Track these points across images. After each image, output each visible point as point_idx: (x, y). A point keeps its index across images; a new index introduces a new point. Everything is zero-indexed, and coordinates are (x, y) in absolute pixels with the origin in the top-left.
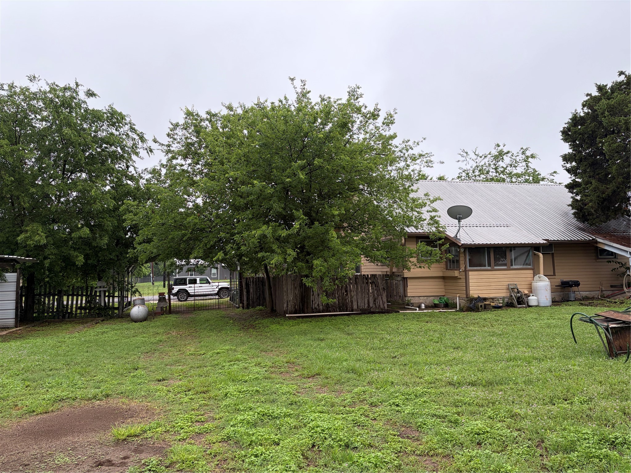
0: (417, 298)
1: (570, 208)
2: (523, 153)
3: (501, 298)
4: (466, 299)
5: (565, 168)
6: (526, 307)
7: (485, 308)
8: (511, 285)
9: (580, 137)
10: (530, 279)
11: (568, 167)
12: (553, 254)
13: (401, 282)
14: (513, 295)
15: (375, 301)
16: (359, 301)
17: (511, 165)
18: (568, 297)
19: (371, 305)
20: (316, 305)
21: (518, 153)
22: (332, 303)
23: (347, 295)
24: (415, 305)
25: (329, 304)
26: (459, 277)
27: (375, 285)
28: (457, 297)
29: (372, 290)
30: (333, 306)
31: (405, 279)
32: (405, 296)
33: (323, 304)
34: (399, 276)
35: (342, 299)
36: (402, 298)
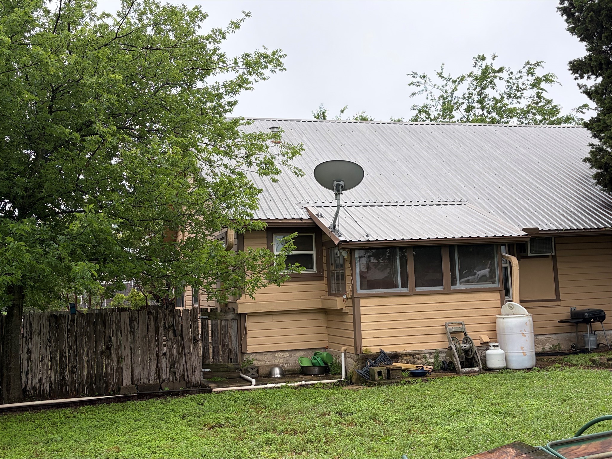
0: (268, 355)
1: (588, 164)
2: (530, 72)
3: (430, 354)
4: (356, 358)
5: (584, 89)
6: (479, 373)
7: (388, 378)
8: (450, 324)
9: (591, 16)
10: (494, 311)
11: (589, 87)
12: (554, 257)
13: (234, 324)
14: (453, 347)
15: (173, 366)
16: (137, 369)
17: (509, 96)
18: (585, 343)
19: (164, 376)
20: (35, 381)
21: (520, 72)
22: (74, 376)
23: (109, 356)
24: (260, 371)
25: (67, 377)
26: (345, 310)
27: (174, 332)
28: (341, 352)
29: (168, 344)
30: (75, 382)
31: (242, 318)
32: (241, 352)
33: (50, 378)
34: (230, 310)
35: (97, 366)
36: (234, 357)
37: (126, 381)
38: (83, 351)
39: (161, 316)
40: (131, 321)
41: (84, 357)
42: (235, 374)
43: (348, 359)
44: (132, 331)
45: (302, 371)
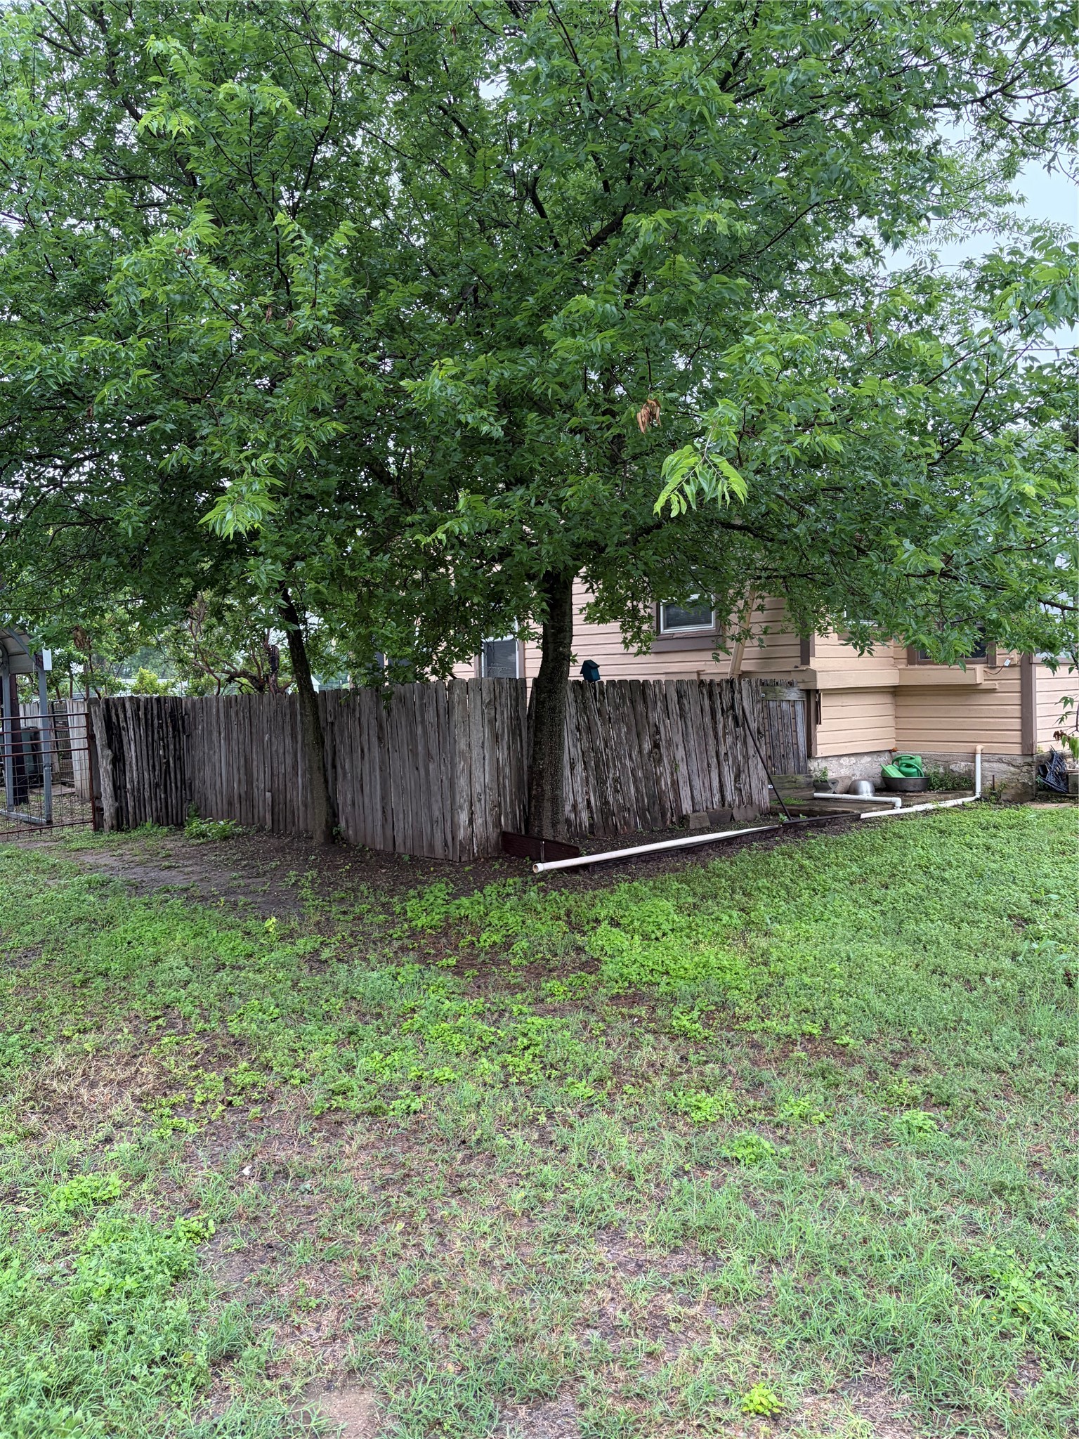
4: (1019, 761)
15: (737, 778)
16: (697, 783)
22: (620, 797)
23: (659, 761)
24: (840, 787)
25: (611, 800)
26: (987, 685)
27: (735, 718)
28: (975, 754)
29: (729, 740)
30: (623, 808)
31: (812, 697)
32: (810, 755)
33: (589, 802)
34: (791, 684)
35: (647, 778)
36: (802, 764)
37: (687, 807)
38: (624, 751)
39: (717, 690)
40: (680, 697)
41: (628, 763)
42: (807, 793)
43: (986, 764)
44: (682, 715)
45: (886, 786)
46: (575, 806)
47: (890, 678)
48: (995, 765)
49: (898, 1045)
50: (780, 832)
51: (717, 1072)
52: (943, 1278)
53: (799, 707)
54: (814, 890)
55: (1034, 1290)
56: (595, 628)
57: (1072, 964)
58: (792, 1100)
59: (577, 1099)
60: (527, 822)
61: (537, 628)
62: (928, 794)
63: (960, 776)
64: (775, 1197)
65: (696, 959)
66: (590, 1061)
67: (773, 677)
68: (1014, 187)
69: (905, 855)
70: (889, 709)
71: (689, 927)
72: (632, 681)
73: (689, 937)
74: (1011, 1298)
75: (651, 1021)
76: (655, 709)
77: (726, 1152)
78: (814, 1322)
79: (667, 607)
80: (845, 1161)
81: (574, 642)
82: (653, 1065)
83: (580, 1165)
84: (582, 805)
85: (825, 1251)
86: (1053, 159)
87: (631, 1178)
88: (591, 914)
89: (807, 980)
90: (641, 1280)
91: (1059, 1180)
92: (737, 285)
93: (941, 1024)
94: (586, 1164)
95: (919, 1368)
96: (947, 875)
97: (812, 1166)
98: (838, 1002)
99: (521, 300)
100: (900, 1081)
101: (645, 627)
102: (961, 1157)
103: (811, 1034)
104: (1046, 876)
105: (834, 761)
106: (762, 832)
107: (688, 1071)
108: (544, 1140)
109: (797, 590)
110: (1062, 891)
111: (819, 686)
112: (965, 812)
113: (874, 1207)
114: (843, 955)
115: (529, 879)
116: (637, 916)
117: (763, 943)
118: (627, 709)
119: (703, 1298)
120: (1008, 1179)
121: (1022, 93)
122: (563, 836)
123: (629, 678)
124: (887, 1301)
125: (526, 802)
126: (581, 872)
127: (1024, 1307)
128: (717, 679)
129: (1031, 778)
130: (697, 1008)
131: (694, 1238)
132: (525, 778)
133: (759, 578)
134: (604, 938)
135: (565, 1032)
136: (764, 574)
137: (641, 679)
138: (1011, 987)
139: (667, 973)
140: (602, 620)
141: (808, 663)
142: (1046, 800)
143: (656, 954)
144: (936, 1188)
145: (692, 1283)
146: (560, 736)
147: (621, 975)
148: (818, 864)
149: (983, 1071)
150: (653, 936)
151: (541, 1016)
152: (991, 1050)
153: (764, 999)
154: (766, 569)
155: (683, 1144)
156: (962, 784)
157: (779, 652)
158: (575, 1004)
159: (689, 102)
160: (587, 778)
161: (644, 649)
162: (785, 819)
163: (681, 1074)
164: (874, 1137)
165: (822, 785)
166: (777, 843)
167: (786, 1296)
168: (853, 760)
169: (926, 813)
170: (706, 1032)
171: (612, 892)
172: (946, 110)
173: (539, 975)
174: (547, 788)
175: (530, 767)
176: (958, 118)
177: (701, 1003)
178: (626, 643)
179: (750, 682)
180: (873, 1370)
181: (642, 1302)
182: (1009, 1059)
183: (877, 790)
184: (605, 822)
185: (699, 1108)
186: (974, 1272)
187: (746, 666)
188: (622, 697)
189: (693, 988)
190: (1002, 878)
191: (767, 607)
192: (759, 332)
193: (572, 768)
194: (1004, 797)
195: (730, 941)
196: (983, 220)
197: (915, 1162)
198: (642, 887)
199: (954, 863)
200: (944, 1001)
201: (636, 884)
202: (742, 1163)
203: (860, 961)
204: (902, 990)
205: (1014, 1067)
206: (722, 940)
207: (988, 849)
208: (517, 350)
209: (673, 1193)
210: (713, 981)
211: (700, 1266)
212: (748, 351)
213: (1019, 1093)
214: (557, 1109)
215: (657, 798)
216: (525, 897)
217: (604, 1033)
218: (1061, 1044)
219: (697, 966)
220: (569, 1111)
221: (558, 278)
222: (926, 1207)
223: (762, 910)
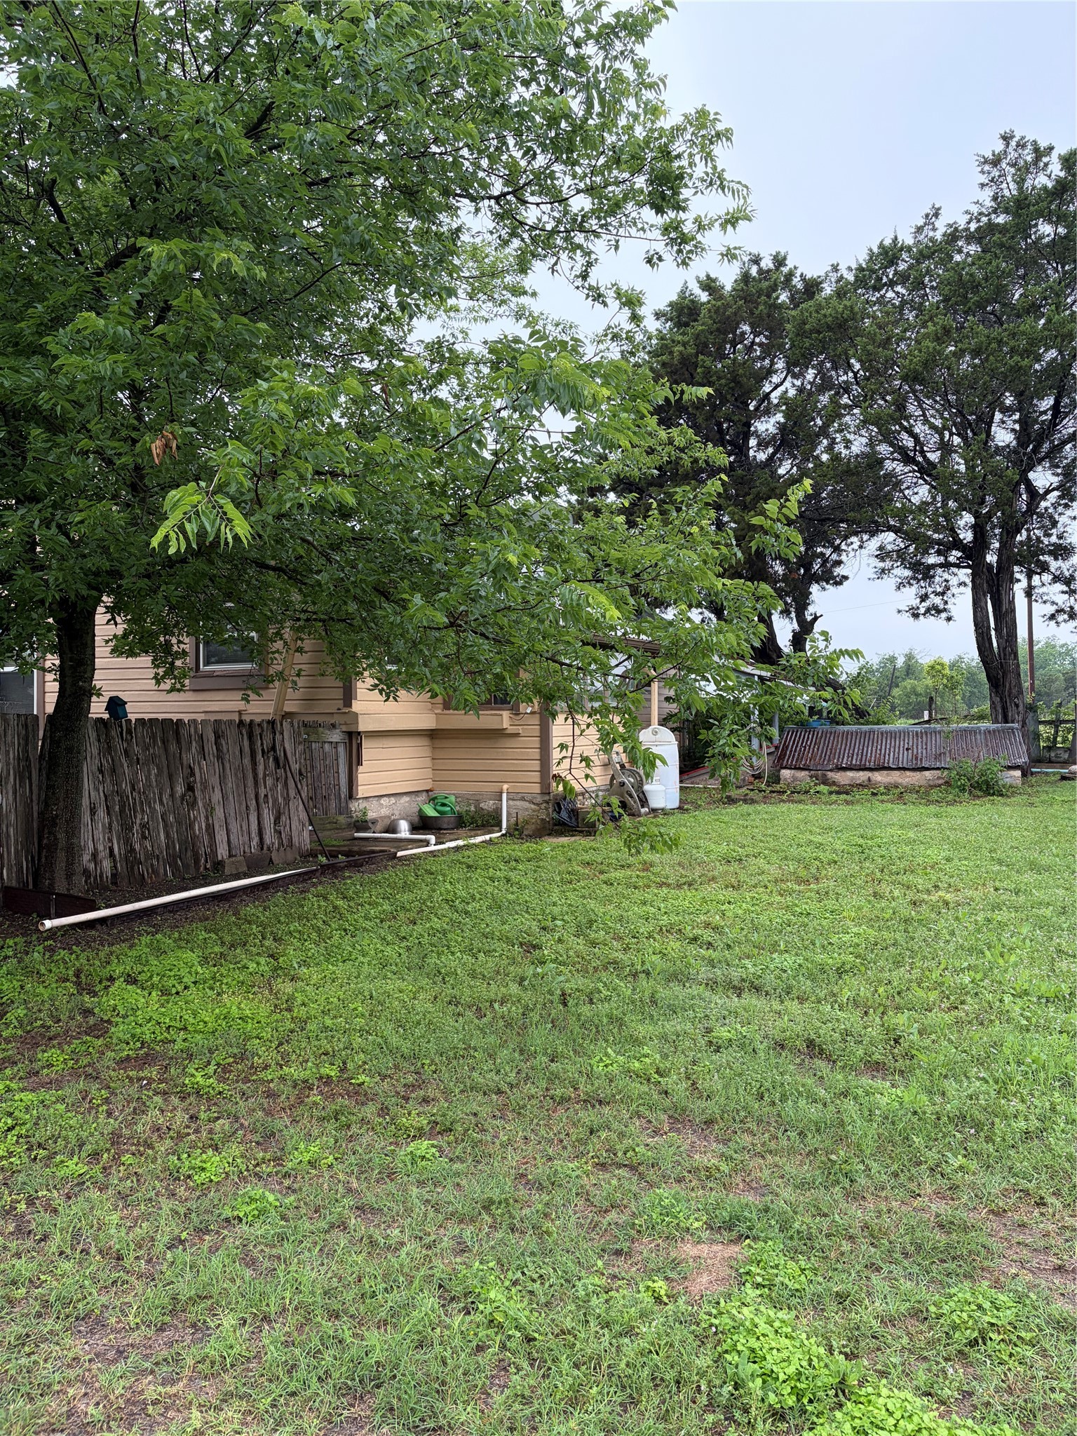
4: (539, 799)
14: (627, 781)
15: (277, 820)
16: (234, 827)
19: (268, 840)
22: (148, 844)
23: (193, 804)
24: (379, 827)
25: (137, 847)
26: (512, 730)
27: (276, 760)
28: (501, 793)
29: (269, 781)
30: (150, 856)
31: (354, 739)
32: (351, 796)
33: (111, 850)
34: (334, 726)
35: (179, 823)
36: (343, 805)
37: (222, 852)
38: (153, 794)
39: (257, 731)
40: (217, 737)
41: (157, 807)
42: (347, 834)
43: (511, 803)
44: (220, 757)
45: (422, 824)
46: (95, 856)
47: (426, 721)
48: (518, 803)
49: (411, 1079)
50: (318, 874)
51: (227, 1127)
52: (429, 1302)
53: (341, 749)
54: (345, 930)
55: (509, 1298)
56: (122, 661)
57: (567, 985)
58: (302, 1146)
59: (65, 1179)
60: (36, 876)
61: (52, 660)
62: (460, 831)
63: (489, 813)
64: (274, 1251)
65: (217, 1011)
66: (84, 1134)
67: (315, 718)
68: (528, 282)
69: (434, 891)
70: (426, 752)
71: (213, 978)
72: (164, 720)
73: (212, 988)
74: (489, 1310)
75: (161, 1081)
76: (189, 749)
77: (227, 1213)
78: (301, 1373)
79: (207, 644)
80: (348, 1201)
81: (96, 677)
82: (158, 1130)
83: (61, 1253)
84: (103, 854)
85: (319, 1299)
86: (556, 264)
87: (119, 1258)
88: (105, 972)
89: (328, 1022)
90: (120, 1367)
91: (541, 1188)
92: (258, 329)
93: (451, 1054)
94: (68, 1251)
95: (399, 1399)
96: (469, 908)
97: (316, 1212)
98: (357, 1041)
99: (28, 305)
100: (409, 1114)
101: (178, 663)
102: (458, 1180)
103: (329, 1077)
104: (555, 904)
105: (375, 801)
106: (299, 875)
107: (197, 1131)
108: (22, 1231)
109: (337, 634)
110: (566, 918)
111: (361, 729)
112: (491, 847)
113: (373, 1243)
114: (366, 993)
115: (35, 937)
116: (159, 970)
117: (288, 988)
118: (158, 750)
119: (187, 1372)
120: (496, 1195)
121: (531, 199)
122: (79, 887)
123: (161, 717)
124: (373, 1337)
125: (35, 849)
126: (98, 926)
127: (499, 1318)
128: (258, 719)
129: (548, 815)
130: (213, 1062)
131: (183, 1311)
132: (35, 825)
133: (299, 619)
134: (120, 996)
135: (59, 1106)
136: (303, 616)
137: (175, 717)
138: (516, 1011)
139: (185, 1029)
140: (131, 654)
141: (350, 706)
142: (560, 834)
143: (175, 1008)
144: (431, 1214)
145: (177, 1360)
146: (78, 779)
147: (133, 1036)
148: (352, 904)
149: (485, 1094)
150: (174, 991)
151: (33, 1091)
152: (493, 1074)
153: (285, 1046)
154: (306, 611)
155: (182, 1210)
156: (489, 821)
157: (322, 694)
158: (75, 1073)
159: (205, 138)
160: (110, 824)
161: (178, 686)
162: (324, 860)
163: (188, 1134)
164: (380, 1173)
165: (363, 825)
166: (314, 885)
167: (273, 1353)
168: (393, 800)
169: (457, 849)
170: (221, 1086)
171: (131, 947)
172: (466, 201)
173: (37, 1045)
174: (61, 836)
175: (41, 814)
176: (477, 210)
177: (218, 1057)
178: (158, 680)
179: (292, 723)
180: (357, 1410)
181: (119, 1391)
182: (508, 1080)
183: (414, 829)
184: (131, 870)
185: (203, 1169)
186: (458, 1290)
187: (289, 707)
188: (153, 737)
189: (211, 1042)
190: (517, 908)
191: (306, 649)
192: (276, 378)
193: (93, 811)
194: (526, 832)
195: (256, 989)
196: (504, 307)
197: (415, 1191)
198: (163, 939)
199: (478, 896)
200: (454, 1030)
201: (159, 936)
202: (244, 1220)
203: (381, 998)
204: (419, 1023)
205: (511, 1086)
206: (246, 988)
207: (508, 881)
208: (23, 359)
209: (164, 1268)
210: (233, 1032)
211: (188, 1339)
212: (261, 396)
213: (514, 1110)
214: (40, 1194)
215: (190, 844)
216: (27, 959)
217: (107, 1101)
218: (552, 1061)
219: (217, 1018)
220: (55, 1194)
221: (72, 290)
222: (421, 1234)
223: (292, 955)
